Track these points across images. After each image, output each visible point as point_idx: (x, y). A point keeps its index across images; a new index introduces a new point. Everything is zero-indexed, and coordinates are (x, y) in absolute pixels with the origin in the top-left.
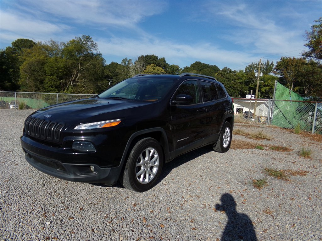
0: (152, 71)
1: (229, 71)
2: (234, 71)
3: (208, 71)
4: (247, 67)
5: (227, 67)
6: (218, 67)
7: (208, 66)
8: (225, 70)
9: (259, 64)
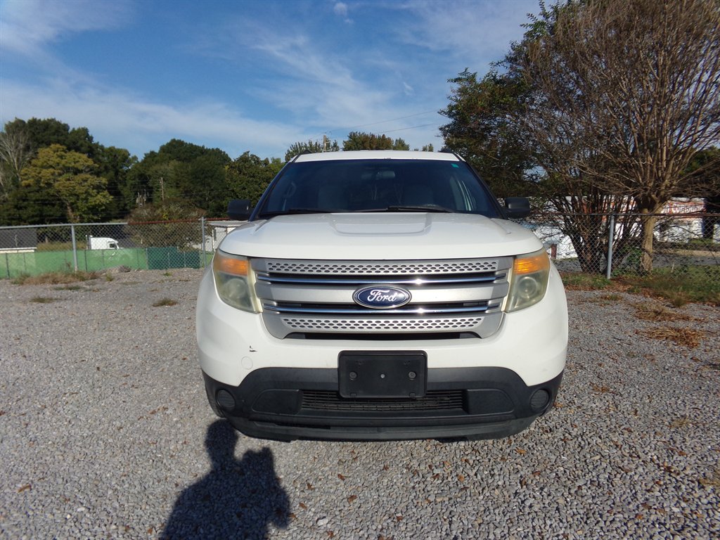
0: (58, 164)
1: (254, 160)
3: (207, 162)
4: (288, 151)
5: (248, 152)
6: (224, 152)
7: (202, 151)
8: (244, 159)
9: (311, 145)
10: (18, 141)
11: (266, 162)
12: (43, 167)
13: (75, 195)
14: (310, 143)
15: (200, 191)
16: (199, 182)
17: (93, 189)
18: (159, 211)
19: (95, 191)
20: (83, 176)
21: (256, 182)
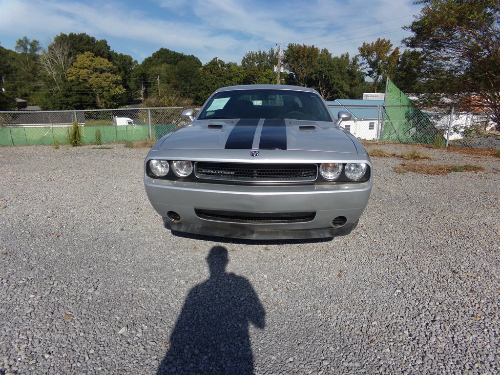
0: (90, 66)
1: (221, 64)
2: (228, 64)
3: (188, 65)
4: (244, 57)
5: (216, 58)
6: (197, 58)
7: (182, 57)
8: (214, 63)
9: (260, 53)
10: (64, 49)
11: (229, 66)
12: (80, 68)
13: (102, 87)
14: (260, 52)
15: (184, 86)
16: (183, 79)
17: (113, 84)
18: (162, 100)
19: (114, 85)
20: (106, 74)
21: (222, 80)
